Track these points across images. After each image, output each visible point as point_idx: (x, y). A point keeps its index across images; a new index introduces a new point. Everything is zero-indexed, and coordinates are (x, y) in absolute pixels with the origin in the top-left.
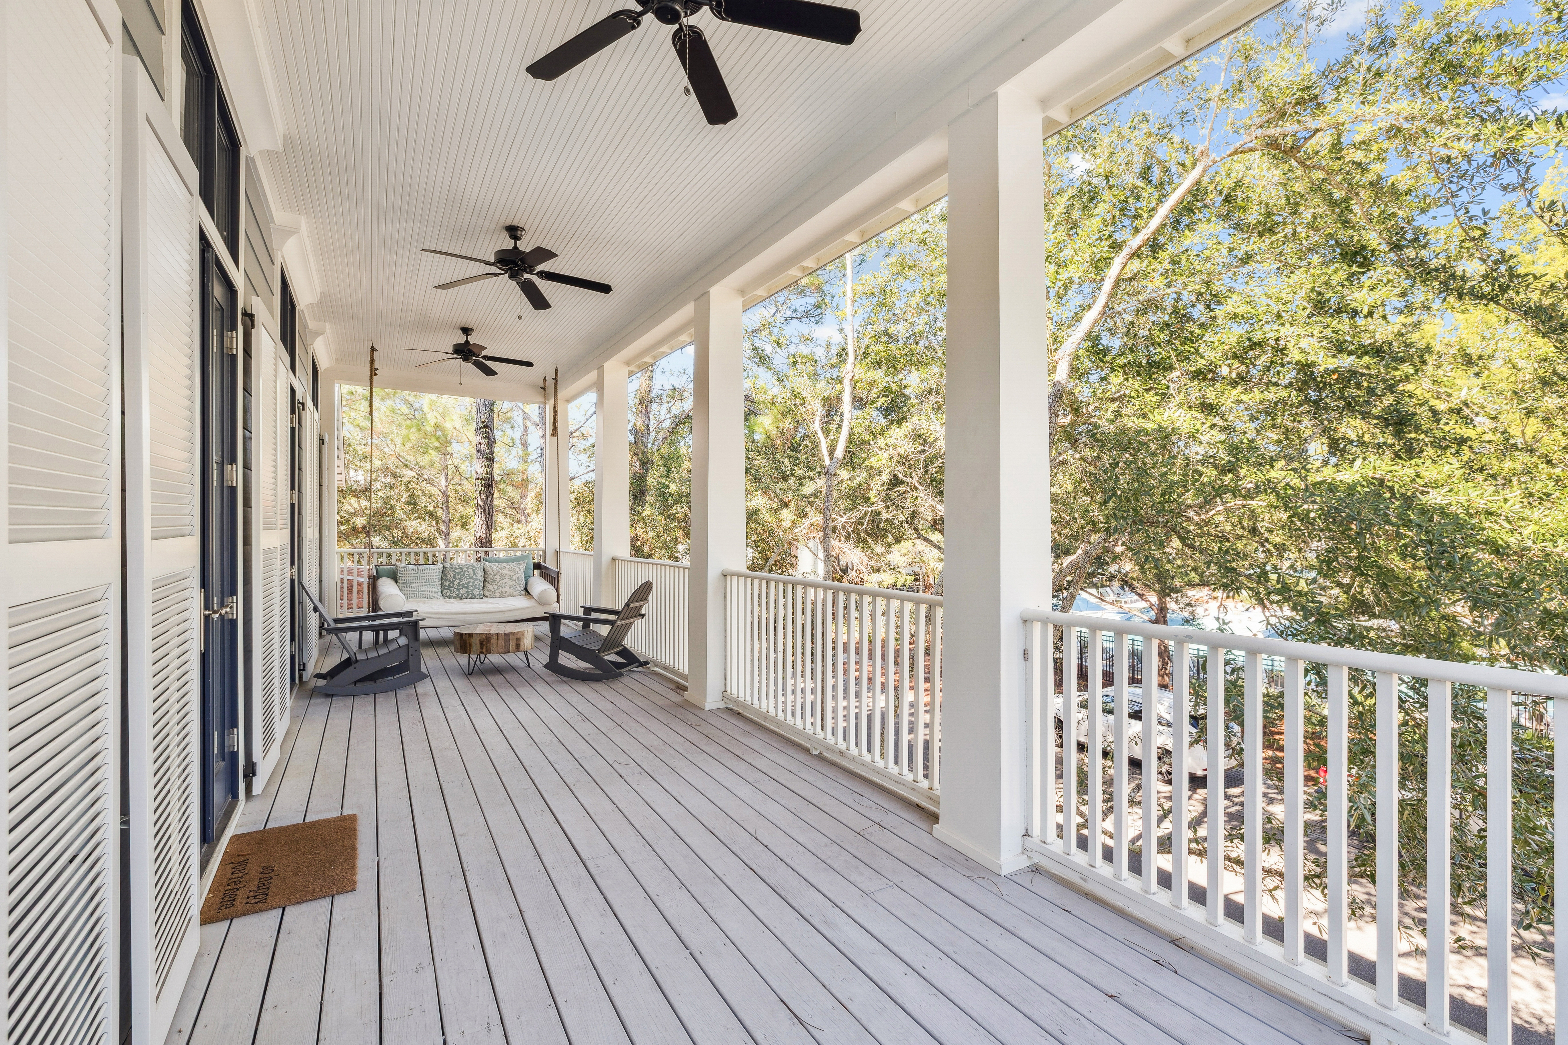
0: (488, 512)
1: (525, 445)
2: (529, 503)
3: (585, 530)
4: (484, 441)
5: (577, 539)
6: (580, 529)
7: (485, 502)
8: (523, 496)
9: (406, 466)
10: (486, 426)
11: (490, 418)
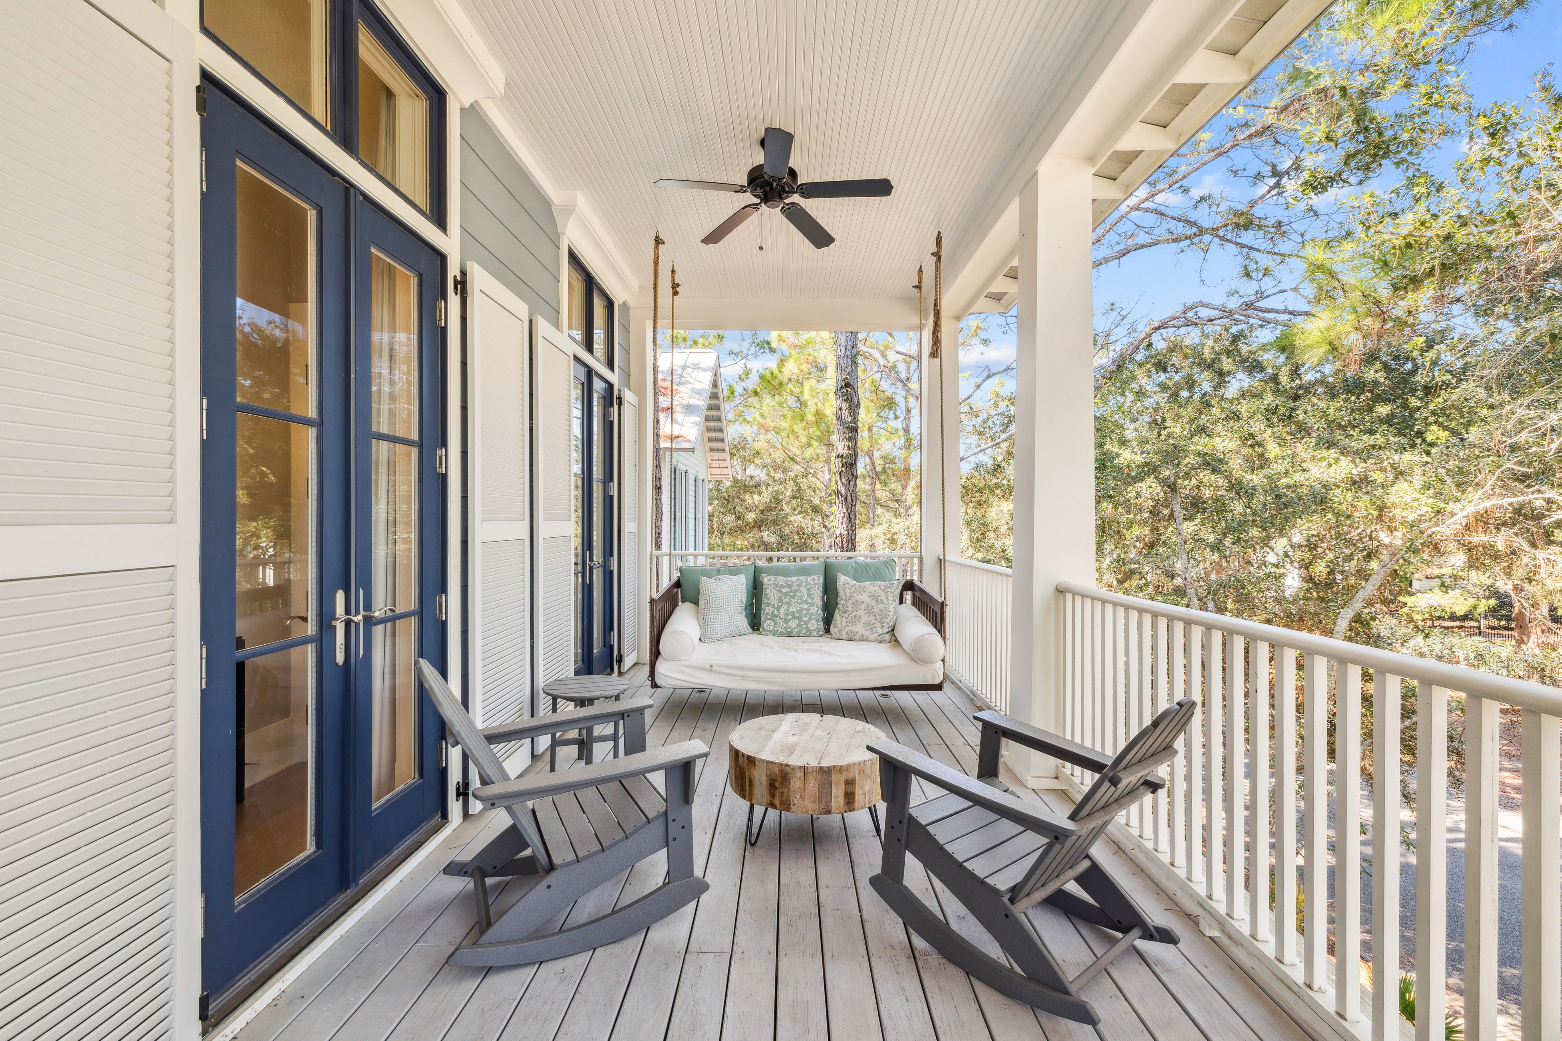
0: (850, 500)
1: (907, 430)
2: (910, 495)
3: (974, 526)
4: (845, 405)
5: (966, 535)
6: (969, 524)
7: (847, 486)
8: (904, 487)
9: (792, 459)
10: (847, 385)
11: (853, 373)
